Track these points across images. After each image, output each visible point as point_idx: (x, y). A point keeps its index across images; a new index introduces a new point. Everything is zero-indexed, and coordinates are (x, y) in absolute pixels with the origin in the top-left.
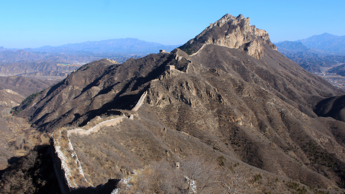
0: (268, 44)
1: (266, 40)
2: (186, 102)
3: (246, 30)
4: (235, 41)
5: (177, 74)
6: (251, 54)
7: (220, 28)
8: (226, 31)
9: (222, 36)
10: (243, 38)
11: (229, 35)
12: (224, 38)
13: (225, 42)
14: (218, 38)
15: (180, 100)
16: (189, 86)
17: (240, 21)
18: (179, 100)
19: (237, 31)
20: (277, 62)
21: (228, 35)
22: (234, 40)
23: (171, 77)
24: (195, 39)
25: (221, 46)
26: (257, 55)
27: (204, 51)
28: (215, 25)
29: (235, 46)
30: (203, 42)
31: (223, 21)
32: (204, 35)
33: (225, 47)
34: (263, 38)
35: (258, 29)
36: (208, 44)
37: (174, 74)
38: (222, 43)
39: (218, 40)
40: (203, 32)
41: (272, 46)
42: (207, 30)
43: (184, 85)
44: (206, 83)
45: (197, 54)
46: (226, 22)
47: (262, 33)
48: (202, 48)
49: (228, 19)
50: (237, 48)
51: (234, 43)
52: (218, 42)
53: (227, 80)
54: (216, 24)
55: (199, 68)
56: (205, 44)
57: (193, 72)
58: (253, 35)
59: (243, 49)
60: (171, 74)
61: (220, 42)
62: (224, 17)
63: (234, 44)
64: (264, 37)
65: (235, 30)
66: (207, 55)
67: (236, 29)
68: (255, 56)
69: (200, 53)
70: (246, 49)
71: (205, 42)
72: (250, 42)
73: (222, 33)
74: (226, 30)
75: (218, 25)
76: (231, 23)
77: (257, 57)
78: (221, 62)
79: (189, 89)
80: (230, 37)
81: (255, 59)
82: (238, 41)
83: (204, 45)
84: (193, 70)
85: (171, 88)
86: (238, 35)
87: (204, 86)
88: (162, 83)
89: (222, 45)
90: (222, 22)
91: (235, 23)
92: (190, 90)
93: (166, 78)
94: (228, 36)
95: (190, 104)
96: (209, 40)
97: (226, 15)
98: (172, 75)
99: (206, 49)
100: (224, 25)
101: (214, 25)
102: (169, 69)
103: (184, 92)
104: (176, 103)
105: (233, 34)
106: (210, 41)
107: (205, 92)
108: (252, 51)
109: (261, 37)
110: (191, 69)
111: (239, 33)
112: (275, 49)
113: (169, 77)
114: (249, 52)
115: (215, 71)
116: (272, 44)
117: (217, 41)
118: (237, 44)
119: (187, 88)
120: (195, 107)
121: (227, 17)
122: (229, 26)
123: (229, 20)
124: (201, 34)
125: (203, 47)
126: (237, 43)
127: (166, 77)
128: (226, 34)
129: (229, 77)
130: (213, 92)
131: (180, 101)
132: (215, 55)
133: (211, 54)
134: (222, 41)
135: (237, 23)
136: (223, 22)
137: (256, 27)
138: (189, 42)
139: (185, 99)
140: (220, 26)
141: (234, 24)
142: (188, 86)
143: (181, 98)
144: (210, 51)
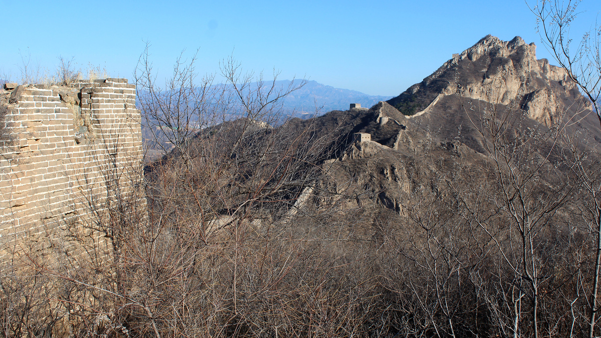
0: (574, 97)
1: (571, 88)
2: (390, 206)
3: (526, 68)
4: (502, 91)
5: (375, 151)
6: (535, 117)
7: (474, 64)
8: (485, 70)
9: (477, 80)
10: (520, 84)
11: (490, 77)
12: (479, 84)
13: (483, 92)
14: (469, 84)
15: (378, 200)
16: (397, 173)
17: (516, 51)
18: (376, 201)
19: (507, 70)
20: (591, 133)
21: (488, 78)
22: (499, 87)
23: (362, 156)
24: (423, 84)
25: (474, 98)
26: (547, 118)
27: (439, 108)
28: (463, 57)
29: (503, 100)
30: (439, 91)
31: (480, 50)
32: (440, 77)
33: (482, 102)
34: (564, 84)
35: (553, 66)
36: (447, 95)
37: (368, 150)
38: (476, 92)
39: (468, 87)
40: (439, 70)
42: (447, 66)
43: (388, 171)
44: (431, 169)
45: (425, 113)
46: (485, 51)
47: (562, 75)
48: (435, 103)
49: (490, 45)
50: (506, 103)
51: (500, 94)
52: (467, 92)
53: (474, 166)
54: (466, 55)
55: (421, 141)
56: (442, 95)
57: (409, 148)
58: (541, 77)
59: (518, 106)
60: (362, 150)
61: (471, 91)
62: (481, 42)
63: (501, 97)
64: (566, 82)
65: (503, 67)
66: (445, 116)
67: (506, 66)
68: (543, 120)
69: (430, 112)
70: (524, 106)
71: (441, 90)
72: (533, 92)
73: (477, 74)
74: (485, 67)
75: (469, 56)
76: (496, 53)
77: (547, 123)
78: (473, 130)
79: (395, 180)
80: (491, 82)
81: (543, 126)
82: (509, 90)
83: (440, 96)
84: (409, 145)
85: (362, 177)
86: (509, 79)
87: (428, 175)
88: (346, 167)
89: (476, 96)
90: (476, 52)
91: (505, 53)
92: (399, 181)
93: (354, 157)
94: (488, 80)
95: (398, 209)
96: (449, 88)
97: (486, 38)
98: (364, 151)
99: (443, 105)
100: (482, 58)
101: (461, 58)
102: (360, 141)
103: (387, 186)
104: (371, 206)
105: (499, 74)
106: (451, 90)
107: (429, 188)
108: (536, 110)
109: (560, 82)
110: (405, 141)
111: (512, 74)
112: (587, 108)
113: (358, 155)
114: (531, 111)
115: (453, 146)
116: (582, 98)
117: (466, 88)
118: (505, 96)
119: (392, 179)
120: (406, 215)
121: (488, 42)
122: (492, 61)
123: (491, 47)
124: (434, 74)
125: (437, 99)
126: (506, 93)
127: (353, 155)
128: (485, 76)
129: (479, 160)
130: (443, 187)
131: (378, 203)
132: (461, 117)
133: (453, 115)
134: (475, 89)
135: (509, 54)
136: (479, 52)
137: (550, 63)
138: (410, 90)
139: (387, 198)
140: (474, 59)
141: (502, 55)
142: (394, 174)
143: (379, 196)
144: (450, 108)
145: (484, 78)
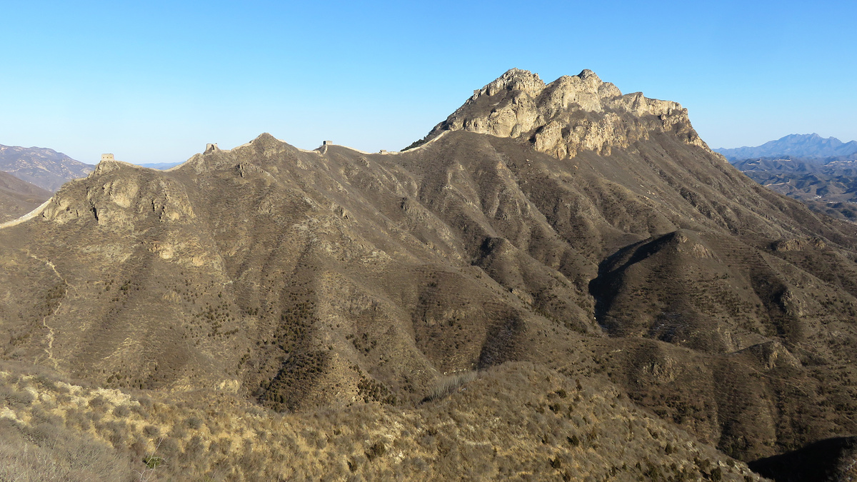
4: (511, 123)
6: (545, 149)
7: (489, 99)
8: (497, 104)
9: (485, 114)
10: (537, 118)
11: (497, 110)
12: (486, 118)
13: (489, 126)
14: (475, 118)
19: (517, 102)
22: (508, 120)
25: (480, 132)
26: (559, 150)
27: (438, 144)
28: (482, 93)
29: (511, 133)
31: (499, 84)
33: (490, 136)
34: (666, 118)
35: (651, 99)
36: (453, 130)
38: (481, 127)
39: (474, 122)
41: (686, 136)
42: (468, 103)
46: (504, 84)
48: (437, 139)
49: (509, 79)
50: (515, 136)
51: (509, 127)
52: (472, 126)
54: (485, 91)
56: (448, 131)
59: (527, 139)
61: (476, 125)
62: (502, 76)
63: (511, 129)
64: (669, 116)
65: (514, 100)
68: (555, 152)
70: (533, 140)
71: (449, 127)
72: (545, 124)
73: (488, 108)
74: (498, 101)
75: (488, 92)
77: (560, 155)
80: (498, 116)
81: (552, 158)
82: (521, 123)
83: (446, 132)
86: (520, 111)
89: (482, 130)
90: (495, 87)
94: (495, 114)
96: (455, 123)
97: (507, 72)
99: (444, 140)
100: (500, 92)
101: (480, 94)
105: (509, 107)
106: (457, 125)
108: (547, 142)
111: (522, 105)
114: (539, 144)
117: (471, 123)
118: (515, 129)
121: (508, 76)
122: (507, 94)
123: (509, 81)
125: (441, 136)
126: (515, 126)
128: (494, 110)
132: (453, 151)
133: (446, 150)
134: (480, 123)
136: (498, 86)
140: (492, 93)
144: (449, 143)
145: (492, 112)
